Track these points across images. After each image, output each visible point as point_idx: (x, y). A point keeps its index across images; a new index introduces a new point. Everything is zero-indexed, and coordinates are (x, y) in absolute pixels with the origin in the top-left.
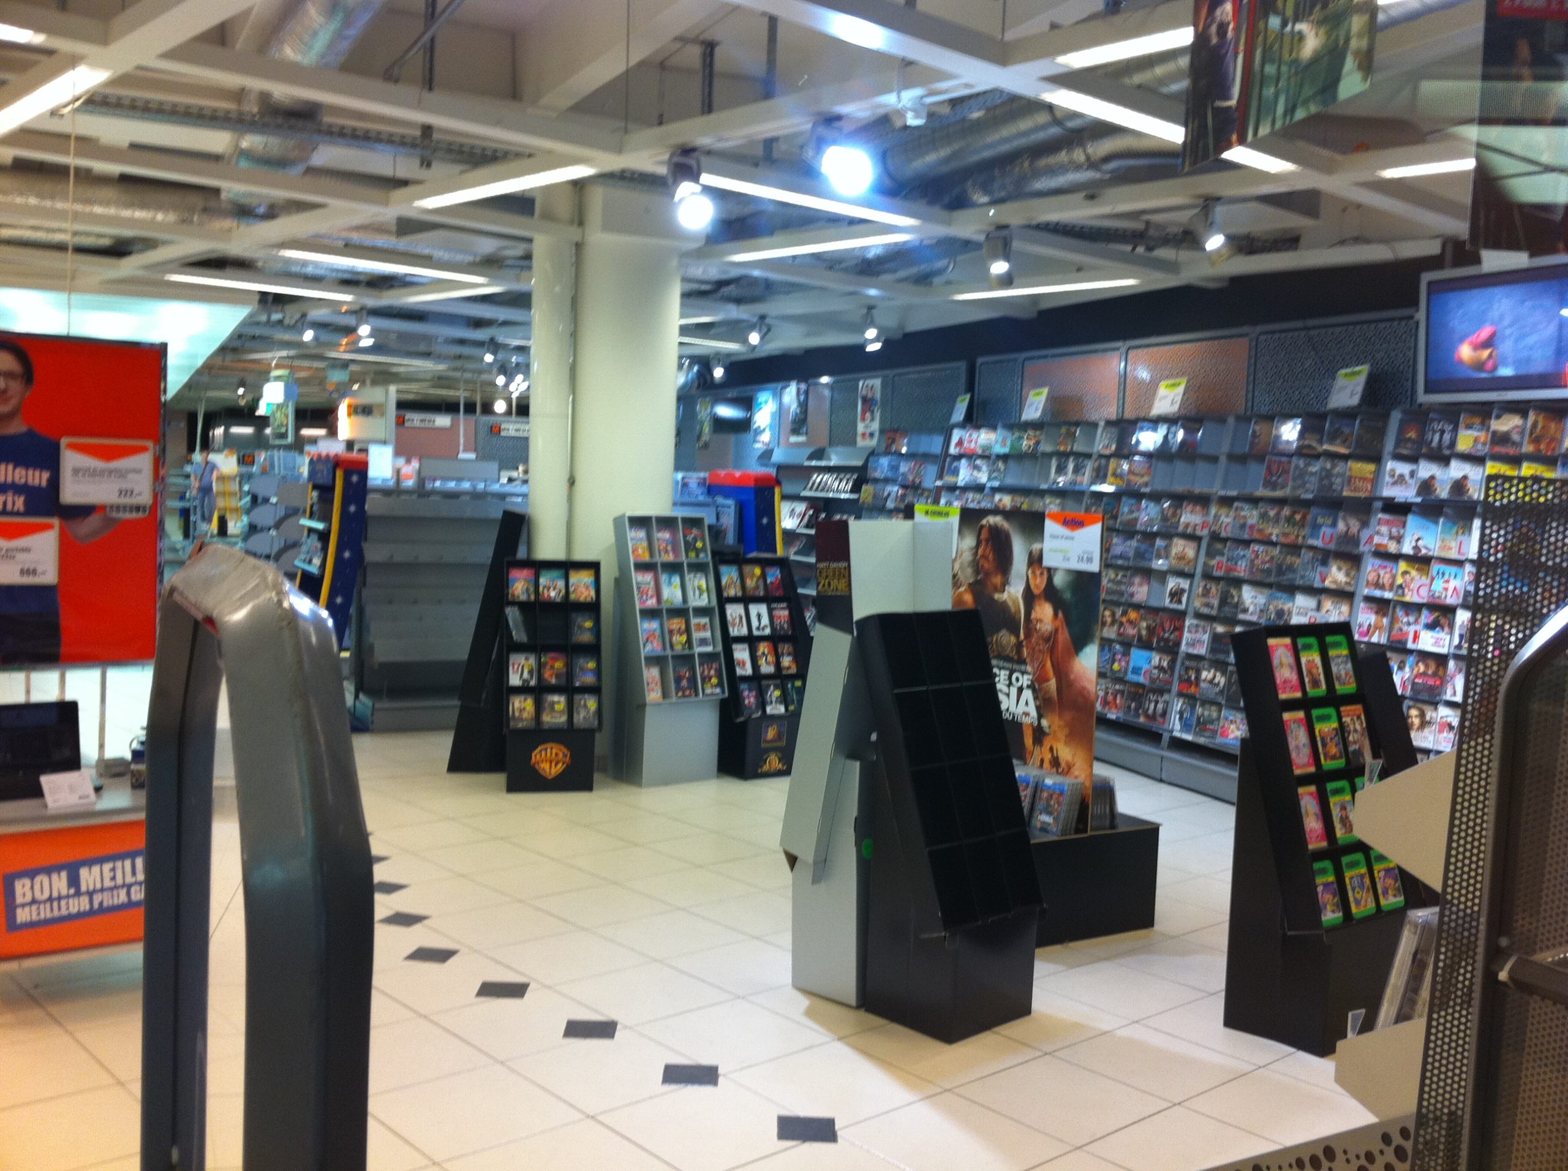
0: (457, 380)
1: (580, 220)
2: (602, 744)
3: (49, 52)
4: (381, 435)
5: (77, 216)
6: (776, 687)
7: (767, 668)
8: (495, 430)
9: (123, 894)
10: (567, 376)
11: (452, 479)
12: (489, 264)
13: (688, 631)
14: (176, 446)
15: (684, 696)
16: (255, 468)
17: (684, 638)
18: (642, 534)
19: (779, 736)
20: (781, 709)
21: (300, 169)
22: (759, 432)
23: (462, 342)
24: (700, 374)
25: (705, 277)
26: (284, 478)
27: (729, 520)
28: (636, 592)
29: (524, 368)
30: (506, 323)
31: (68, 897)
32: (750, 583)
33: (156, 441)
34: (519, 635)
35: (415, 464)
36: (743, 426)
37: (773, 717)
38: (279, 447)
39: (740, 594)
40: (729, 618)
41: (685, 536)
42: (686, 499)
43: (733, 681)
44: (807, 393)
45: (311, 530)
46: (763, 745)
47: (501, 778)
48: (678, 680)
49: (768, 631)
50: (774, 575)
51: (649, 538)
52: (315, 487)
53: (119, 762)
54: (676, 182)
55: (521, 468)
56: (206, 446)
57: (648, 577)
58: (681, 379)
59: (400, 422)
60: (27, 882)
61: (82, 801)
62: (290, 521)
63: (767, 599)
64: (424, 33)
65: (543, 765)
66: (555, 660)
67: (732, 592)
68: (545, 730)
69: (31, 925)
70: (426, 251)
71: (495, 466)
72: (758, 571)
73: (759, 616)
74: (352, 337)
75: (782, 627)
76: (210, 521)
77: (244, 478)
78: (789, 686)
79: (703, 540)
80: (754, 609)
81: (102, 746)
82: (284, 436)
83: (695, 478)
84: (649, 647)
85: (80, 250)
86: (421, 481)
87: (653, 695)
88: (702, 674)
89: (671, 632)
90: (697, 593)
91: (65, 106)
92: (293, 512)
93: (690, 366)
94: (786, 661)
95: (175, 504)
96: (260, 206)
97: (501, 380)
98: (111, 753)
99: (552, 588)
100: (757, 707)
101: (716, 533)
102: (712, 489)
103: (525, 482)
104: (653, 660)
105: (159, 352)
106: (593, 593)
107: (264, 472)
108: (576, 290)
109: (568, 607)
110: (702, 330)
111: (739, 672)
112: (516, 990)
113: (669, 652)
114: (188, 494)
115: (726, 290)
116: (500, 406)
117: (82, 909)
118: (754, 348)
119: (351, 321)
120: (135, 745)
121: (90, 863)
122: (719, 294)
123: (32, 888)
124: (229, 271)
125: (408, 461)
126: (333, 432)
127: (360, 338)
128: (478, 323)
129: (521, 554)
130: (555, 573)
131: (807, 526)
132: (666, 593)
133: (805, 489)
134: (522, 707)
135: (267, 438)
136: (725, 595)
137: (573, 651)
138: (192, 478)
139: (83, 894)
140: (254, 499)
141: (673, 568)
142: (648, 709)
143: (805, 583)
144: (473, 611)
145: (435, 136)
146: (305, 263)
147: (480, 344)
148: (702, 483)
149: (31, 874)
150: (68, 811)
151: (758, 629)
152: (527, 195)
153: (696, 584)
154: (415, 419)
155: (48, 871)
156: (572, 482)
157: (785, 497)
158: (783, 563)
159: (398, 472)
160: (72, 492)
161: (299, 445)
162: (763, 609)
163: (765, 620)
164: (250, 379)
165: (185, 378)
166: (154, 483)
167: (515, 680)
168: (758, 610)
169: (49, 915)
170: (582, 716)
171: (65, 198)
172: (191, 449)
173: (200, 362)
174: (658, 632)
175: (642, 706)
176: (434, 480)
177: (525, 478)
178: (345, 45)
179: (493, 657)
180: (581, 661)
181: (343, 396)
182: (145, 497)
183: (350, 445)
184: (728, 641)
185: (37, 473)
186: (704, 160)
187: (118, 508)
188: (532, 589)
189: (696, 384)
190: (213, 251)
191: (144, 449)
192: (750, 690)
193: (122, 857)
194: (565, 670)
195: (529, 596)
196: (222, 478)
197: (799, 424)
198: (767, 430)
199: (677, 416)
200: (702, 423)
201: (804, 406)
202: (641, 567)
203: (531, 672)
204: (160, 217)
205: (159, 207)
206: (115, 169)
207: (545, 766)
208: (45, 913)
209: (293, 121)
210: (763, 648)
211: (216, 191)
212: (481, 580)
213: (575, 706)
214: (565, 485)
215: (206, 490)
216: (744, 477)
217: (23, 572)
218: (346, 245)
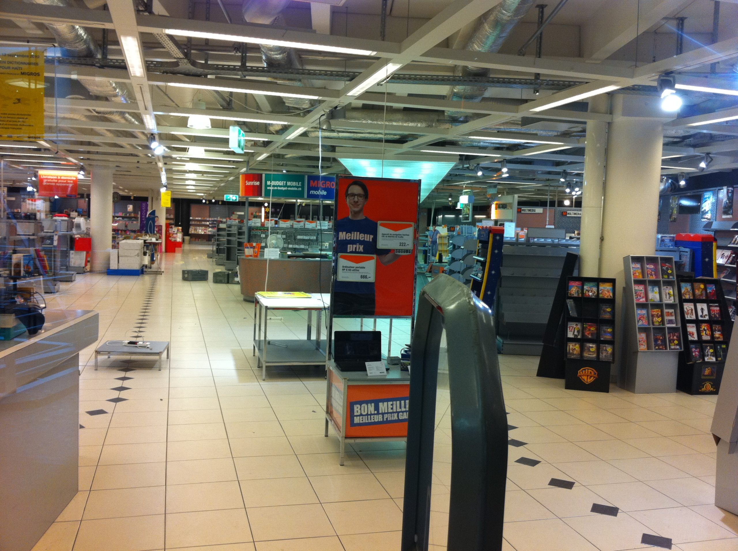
0: (547, 191)
1: (611, 111)
2: (614, 370)
3: (378, 58)
4: (510, 218)
5: (386, 127)
6: (711, 348)
7: (706, 337)
8: (564, 214)
9: (396, 415)
10: (601, 188)
11: (543, 238)
12: (564, 136)
13: (662, 316)
14: (423, 224)
15: (659, 349)
16: (454, 233)
17: (660, 319)
18: (638, 266)
19: (712, 374)
20: (714, 359)
21: (480, 98)
22: (705, 213)
23: (549, 173)
24: (672, 183)
25: (676, 135)
26: (467, 237)
27: (686, 259)
28: (634, 295)
29: (580, 184)
30: (572, 163)
31: (374, 414)
32: (697, 292)
33: (415, 222)
34: (573, 313)
35: (526, 231)
36: (696, 210)
37: (709, 363)
38: (465, 224)
39: (692, 298)
40: (685, 310)
41: (662, 267)
42: (663, 248)
43: (687, 343)
44: (733, 192)
45: (478, 261)
46: (703, 377)
47: (562, 382)
48: (656, 340)
49: (707, 318)
50: (711, 289)
51: (642, 268)
52: (480, 242)
53: (396, 358)
54: (662, 89)
55: (576, 232)
56: (435, 224)
57: (641, 287)
58: (662, 187)
59: (519, 211)
60: (359, 406)
61: (381, 374)
62: (469, 256)
63: (708, 301)
64: (538, 31)
65: (583, 377)
66: (591, 326)
67: (687, 297)
68: (585, 360)
69: (359, 424)
70: (535, 132)
71: (563, 231)
72: (702, 286)
73: (702, 309)
74: (498, 174)
75: (715, 316)
76: (435, 256)
77: (450, 237)
78: (719, 347)
79: (672, 270)
80: (699, 306)
81: (389, 351)
82: (467, 218)
83: (668, 237)
84: (640, 323)
85: (387, 141)
86: (528, 239)
87: (642, 347)
88: (669, 338)
89: (653, 316)
90: (668, 296)
91: (383, 81)
92: (470, 253)
93: (667, 181)
94: (717, 334)
95: (421, 248)
96: (461, 117)
97: (568, 190)
98: (392, 355)
99: (590, 291)
100: (700, 357)
101: (679, 265)
102: (677, 243)
103: (579, 239)
104: (643, 330)
105: (417, 184)
106: (611, 295)
107: (459, 235)
108: (608, 146)
109: (598, 301)
110: (675, 161)
111: (690, 338)
112: (569, 485)
113: (651, 326)
114: (427, 245)
115: (688, 141)
116: (567, 203)
117: (379, 420)
118: (703, 169)
119: (499, 166)
120: (403, 352)
121: (383, 401)
122: (685, 143)
123: (360, 409)
124: (448, 147)
125: (522, 230)
126: (489, 216)
127: (503, 173)
128: (558, 164)
129: (575, 274)
130: (592, 284)
131: (731, 263)
132: (651, 296)
133: (730, 243)
134: (574, 348)
135: (460, 219)
136: (684, 298)
137: (601, 322)
138: (429, 237)
139: (380, 414)
140: (454, 246)
141: (655, 283)
142: (639, 354)
143: (729, 293)
144: (550, 301)
145: (541, 78)
146: (479, 141)
147: (558, 173)
148: (672, 240)
149: (360, 403)
150: (376, 378)
151: (701, 316)
152: (584, 101)
153: (667, 291)
154: (526, 209)
155: (367, 402)
156: (602, 239)
157: (719, 247)
158: (717, 282)
159: (517, 235)
160: (382, 244)
161: (474, 222)
162: (705, 306)
163: (706, 312)
164: (454, 194)
165: (427, 194)
166: (414, 240)
167: (570, 335)
168: (702, 307)
169: (367, 421)
170: (604, 354)
171: (382, 120)
172: (429, 225)
173: (433, 187)
174: (646, 315)
175: (636, 352)
176: (534, 238)
177: (578, 237)
178: (501, 41)
179: (560, 323)
180: (604, 328)
181: (494, 201)
182: (410, 247)
183: (496, 222)
184: (685, 322)
185: (368, 235)
186: (677, 76)
187: (399, 251)
188: (580, 291)
189: (670, 189)
190: (441, 138)
191: (410, 226)
192: (696, 348)
193: (396, 399)
194: (596, 332)
195: (578, 295)
196: (441, 237)
197: (728, 209)
198: (709, 212)
199: (659, 206)
200: (672, 209)
201: (731, 199)
202: (638, 282)
203: (578, 332)
204: (419, 125)
205: (419, 121)
206: (402, 106)
207: (585, 378)
208: (365, 420)
209: (476, 78)
210: (704, 326)
211: (443, 112)
212: (555, 286)
213: (601, 350)
214: (598, 240)
215: (434, 242)
216: (696, 237)
217: (362, 277)
218: (498, 132)
